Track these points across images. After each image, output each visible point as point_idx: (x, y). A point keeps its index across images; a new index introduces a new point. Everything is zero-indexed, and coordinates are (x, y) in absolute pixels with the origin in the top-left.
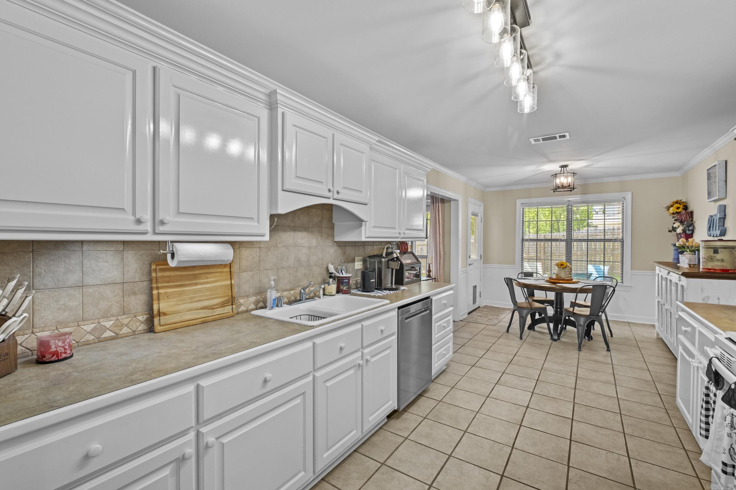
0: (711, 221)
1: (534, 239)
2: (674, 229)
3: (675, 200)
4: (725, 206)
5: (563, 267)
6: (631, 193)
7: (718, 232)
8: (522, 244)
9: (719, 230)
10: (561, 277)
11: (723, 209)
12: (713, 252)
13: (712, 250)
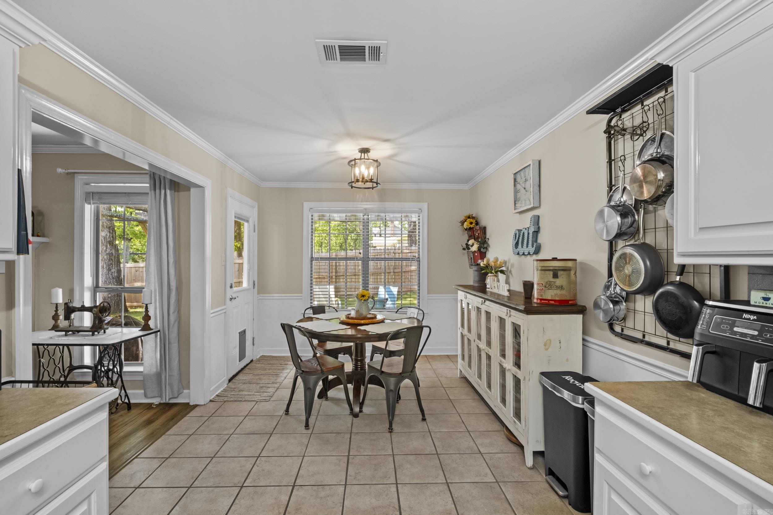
0: (519, 236)
1: (326, 258)
2: (468, 247)
3: (467, 214)
4: (539, 217)
5: (364, 299)
6: (427, 203)
7: (532, 250)
8: (311, 264)
9: (533, 246)
10: (362, 314)
11: (537, 220)
12: (552, 276)
13: (551, 273)
